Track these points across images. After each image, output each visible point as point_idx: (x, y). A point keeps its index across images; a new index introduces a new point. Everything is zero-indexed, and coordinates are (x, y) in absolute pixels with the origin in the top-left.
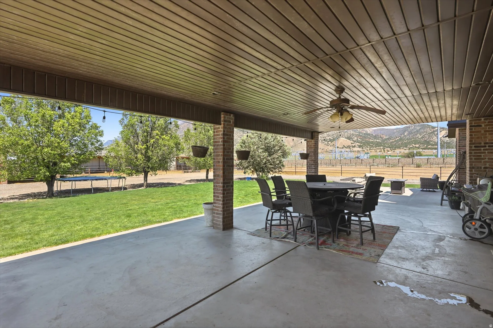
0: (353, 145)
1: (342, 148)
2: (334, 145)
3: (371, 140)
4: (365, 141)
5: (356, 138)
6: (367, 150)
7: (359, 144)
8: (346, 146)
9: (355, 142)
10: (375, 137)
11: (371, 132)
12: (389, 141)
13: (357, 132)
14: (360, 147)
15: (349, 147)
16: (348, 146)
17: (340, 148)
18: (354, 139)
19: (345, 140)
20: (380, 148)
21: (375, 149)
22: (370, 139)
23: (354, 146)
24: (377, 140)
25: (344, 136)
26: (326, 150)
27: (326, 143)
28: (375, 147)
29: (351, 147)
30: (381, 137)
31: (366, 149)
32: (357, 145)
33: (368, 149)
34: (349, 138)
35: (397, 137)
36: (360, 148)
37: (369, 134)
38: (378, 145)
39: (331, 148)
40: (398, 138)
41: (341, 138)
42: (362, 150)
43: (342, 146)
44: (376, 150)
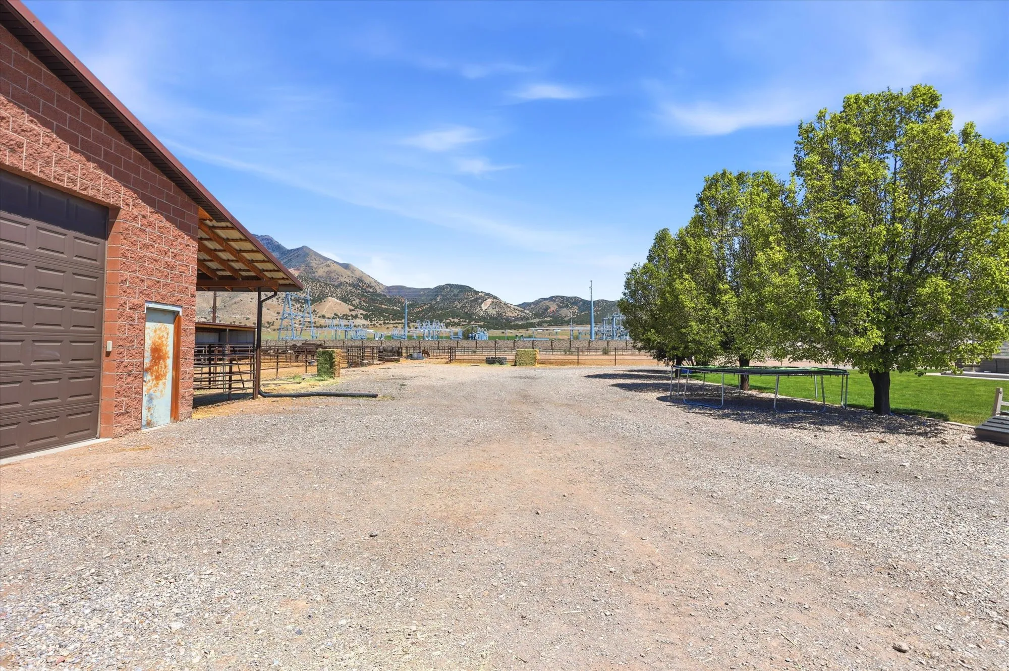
0: (354, 313)
1: (333, 318)
2: (315, 311)
3: (383, 306)
4: (374, 306)
5: (357, 301)
6: (380, 324)
7: (364, 313)
8: (340, 316)
9: (356, 308)
10: (390, 301)
11: (382, 291)
12: (413, 310)
13: (359, 290)
14: (366, 317)
15: (345, 317)
16: (344, 315)
17: (329, 318)
18: (354, 302)
19: (337, 303)
20: (401, 322)
21: (393, 324)
22: (382, 303)
23: (356, 317)
24: (393, 306)
25: (335, 295)
26: (300, 321)
27: (299, 306)
28: (393, 320)
29: (350, 318)
30: (399, 302)
31: (377, 323)
32: (361, 314)
33: (382, 322)
34: (344, 299)
35: (425, 304)
36: (366, 320)
37: (379, 295)
38: (398, 316)
39: (312, 318)
40: (427, 307)
41: (330, 298)
42: (371, 325)
43: (333, 315)
44: (395, 325)
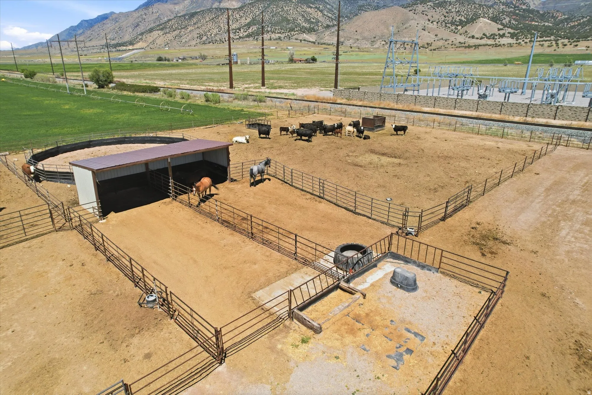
0: (501, 32)
1: (481, 38)
2: (466, 32)
3: (533, 23)
4: (524, 24)
5: (508, 19)
6: (526, 43)
7: (512, 31)
8: (488, 35)
9: (505, 26)
10: (543, 17)
11: (536, 7)
12: (567, 25)
13: (511, 8)
14: (512, 36)
15: (492, 36)
16: (492, 35)
17: (477, 38)
18: (504, 21)
19: (487, 23)
20: (549, 39)
21: (539, 41)
22: (533, 20)
23: (503, 36)
24: (545, 22)
25: (486, 15)
26: (452, 42)
27: (453, 28)
28: (540, 37)
29: (498, 37)
30: (553, 17)
31: (523, 41)
32: (508, 33)
33: (528, 41)
34: (495, 19)
35: (583, 17)
36: (513, 38)
37: (532, 11)
38: (546, 32)
39: (461, 39)
40: (585, 19)
41: (481, 18)
42: (516, 43)
43: (481, 35)
44: (541, 43)
